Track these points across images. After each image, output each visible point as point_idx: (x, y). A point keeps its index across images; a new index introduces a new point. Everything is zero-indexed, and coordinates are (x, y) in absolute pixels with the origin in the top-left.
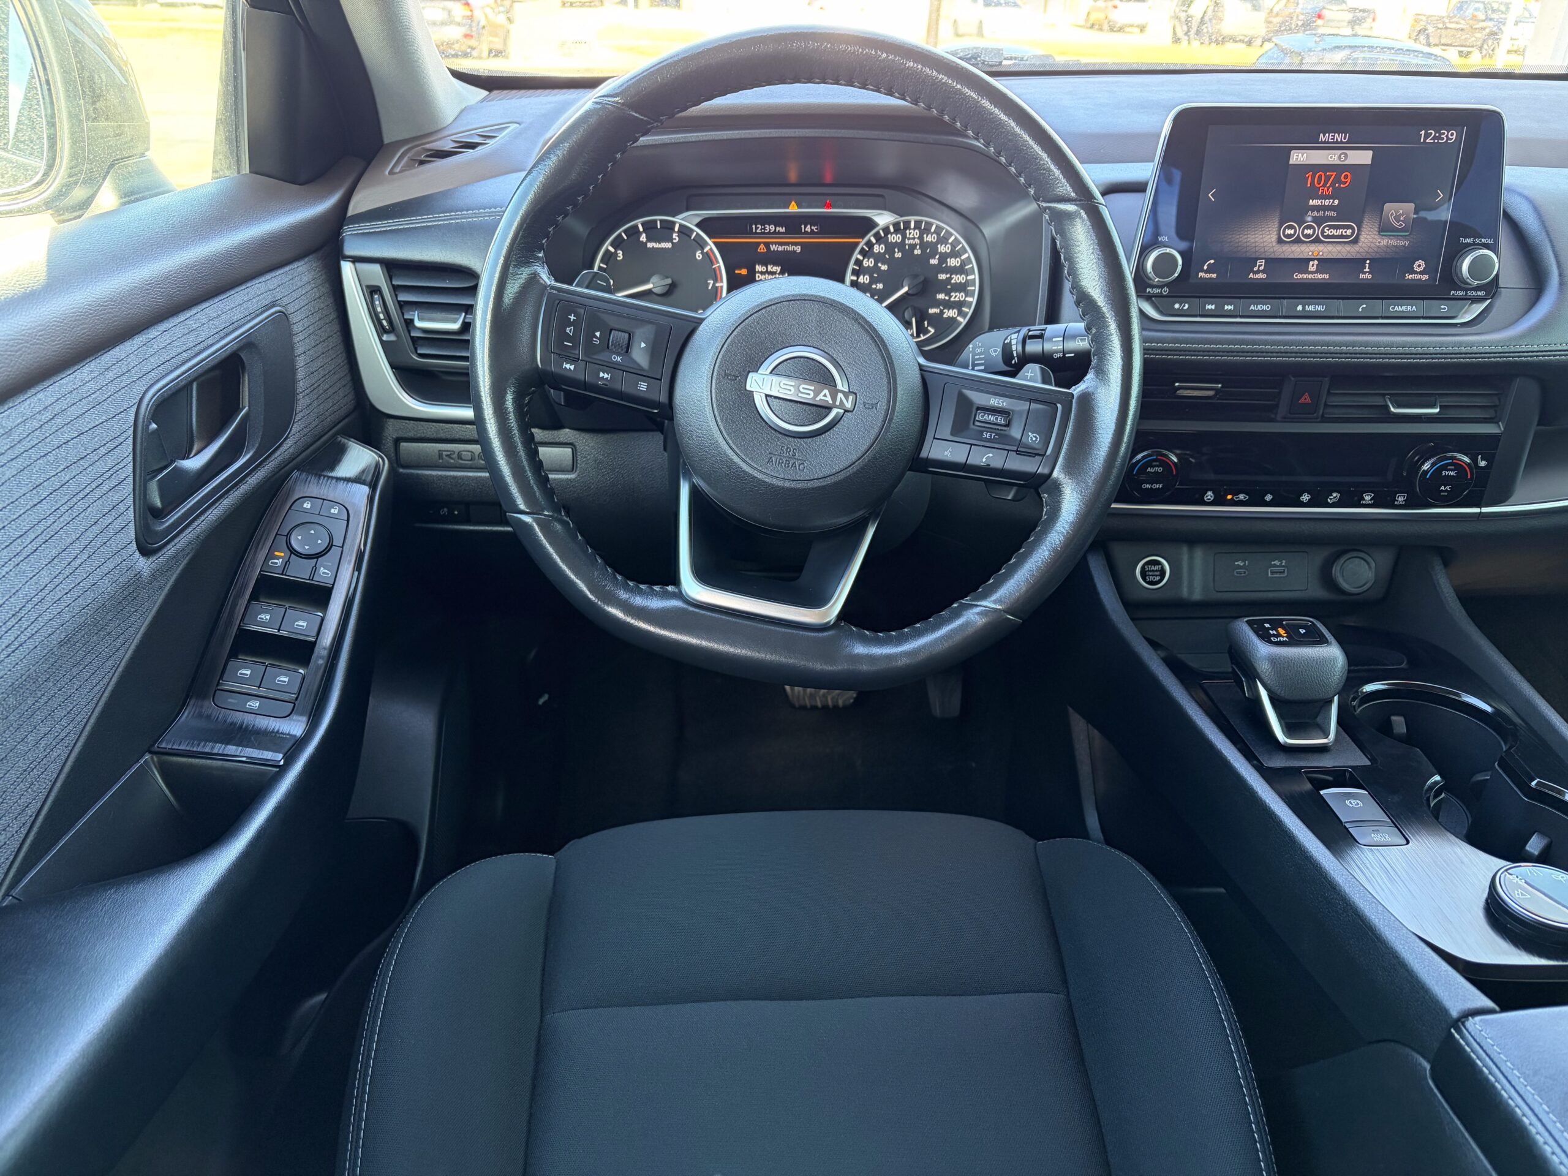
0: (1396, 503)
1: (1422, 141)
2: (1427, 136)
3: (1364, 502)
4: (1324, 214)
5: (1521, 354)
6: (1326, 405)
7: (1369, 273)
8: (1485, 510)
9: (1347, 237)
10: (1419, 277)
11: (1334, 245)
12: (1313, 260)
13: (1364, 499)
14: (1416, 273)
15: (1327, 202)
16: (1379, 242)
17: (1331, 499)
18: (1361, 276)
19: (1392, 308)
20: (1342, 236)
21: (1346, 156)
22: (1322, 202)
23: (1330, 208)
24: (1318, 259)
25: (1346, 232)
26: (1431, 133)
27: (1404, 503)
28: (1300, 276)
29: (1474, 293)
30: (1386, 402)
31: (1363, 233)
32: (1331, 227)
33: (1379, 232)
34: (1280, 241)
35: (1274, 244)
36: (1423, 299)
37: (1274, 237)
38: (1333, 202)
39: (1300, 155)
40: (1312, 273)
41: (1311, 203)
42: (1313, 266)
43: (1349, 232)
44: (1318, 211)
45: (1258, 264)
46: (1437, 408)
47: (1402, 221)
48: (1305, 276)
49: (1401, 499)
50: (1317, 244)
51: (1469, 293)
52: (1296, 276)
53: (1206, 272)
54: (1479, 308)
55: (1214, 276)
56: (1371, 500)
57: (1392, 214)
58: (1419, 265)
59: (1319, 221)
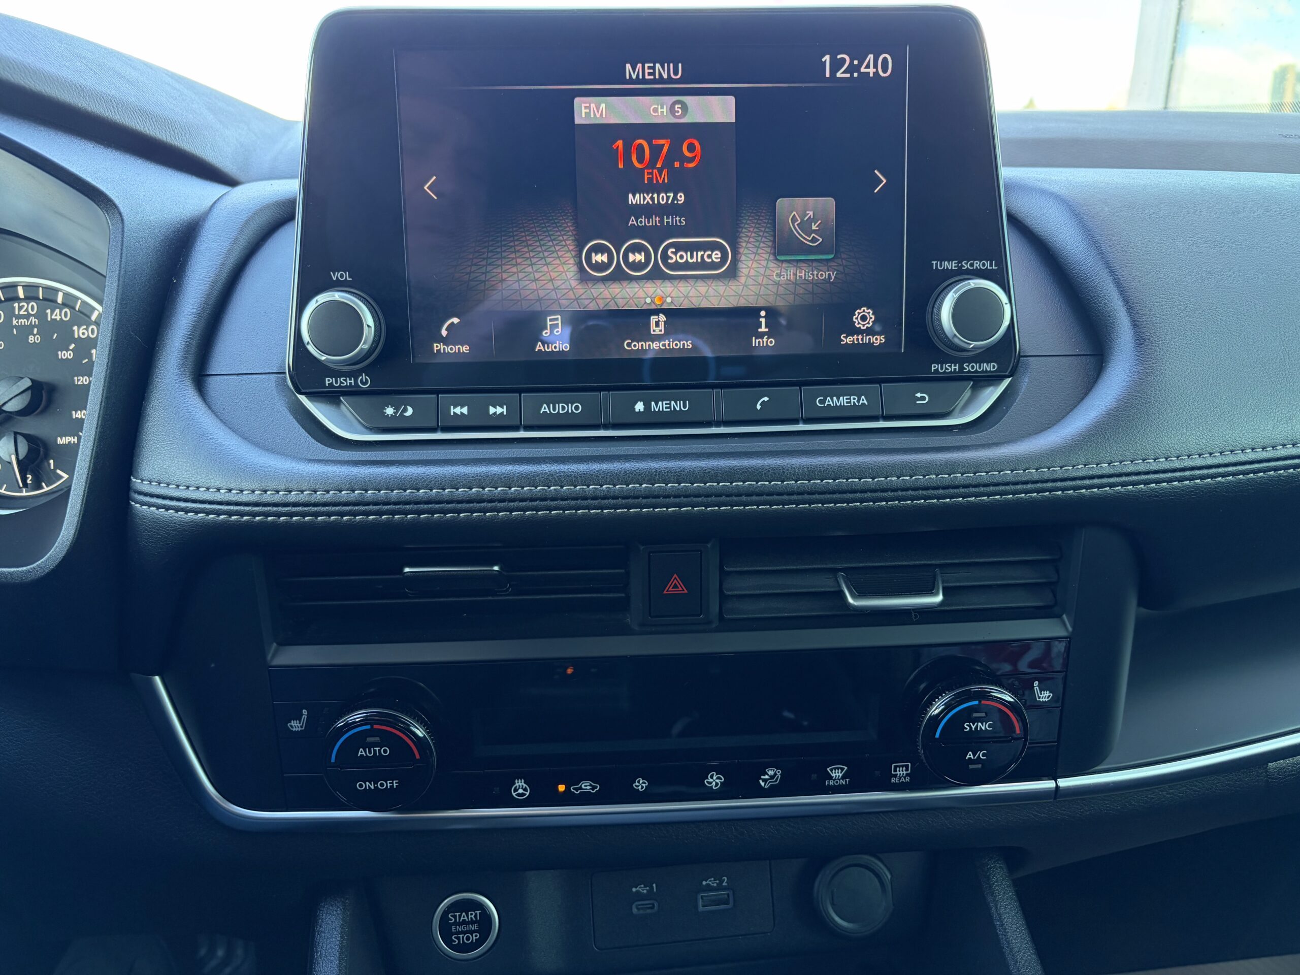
0: (893, 780)
1: (828, 75)
2: (837, 65)
3: (831, 783)
4: (662, 221)
5: (1079, 483)
6: (723, 597)
7: (769, 335)
8: (1064, 783)
9: (714, 266)
10: (866, 339)
11: (692, 282)
12: (656, 312)
13: (831, 778)
14: (859, 332)
15: (663, 198)
16: (779, 275)
17: (765, 781)
18: (755, 342)
19: (820, 402)
20: (703, 265)
21: (685, 108)
22: (652, 199)
23: (671, 209)
24: (666, 312)
25: (710, 256)
26: (844, 60)
27: (908, 779)
28: (637, 346)
29: (977, 367)
30: (839, 586)
31: (743, 258)
32: (679, 247)
33: (774, 254)
34: (584, 277)
35: (574, 283)
36: (880, 382)
37: (570, 270)
38: (675, 198)
39: (593, 105)
40: (658, 338)
41: (635, 199)
42: (657, 324)
43: (716, 256)
44: (649, 217)
45: (549, 323)
46: (937, 594)
47: (815, 231)
48: (645, 345)
49: (901, 772)
50: (659, 282)
51: (967, 368)
52: (629, 345)
53: (445, 341)
54: (991, 395)
55: (465, 349)
56: (843, 778)
57: (794, 220)
58: (864, 317)
59: (656, 236)
